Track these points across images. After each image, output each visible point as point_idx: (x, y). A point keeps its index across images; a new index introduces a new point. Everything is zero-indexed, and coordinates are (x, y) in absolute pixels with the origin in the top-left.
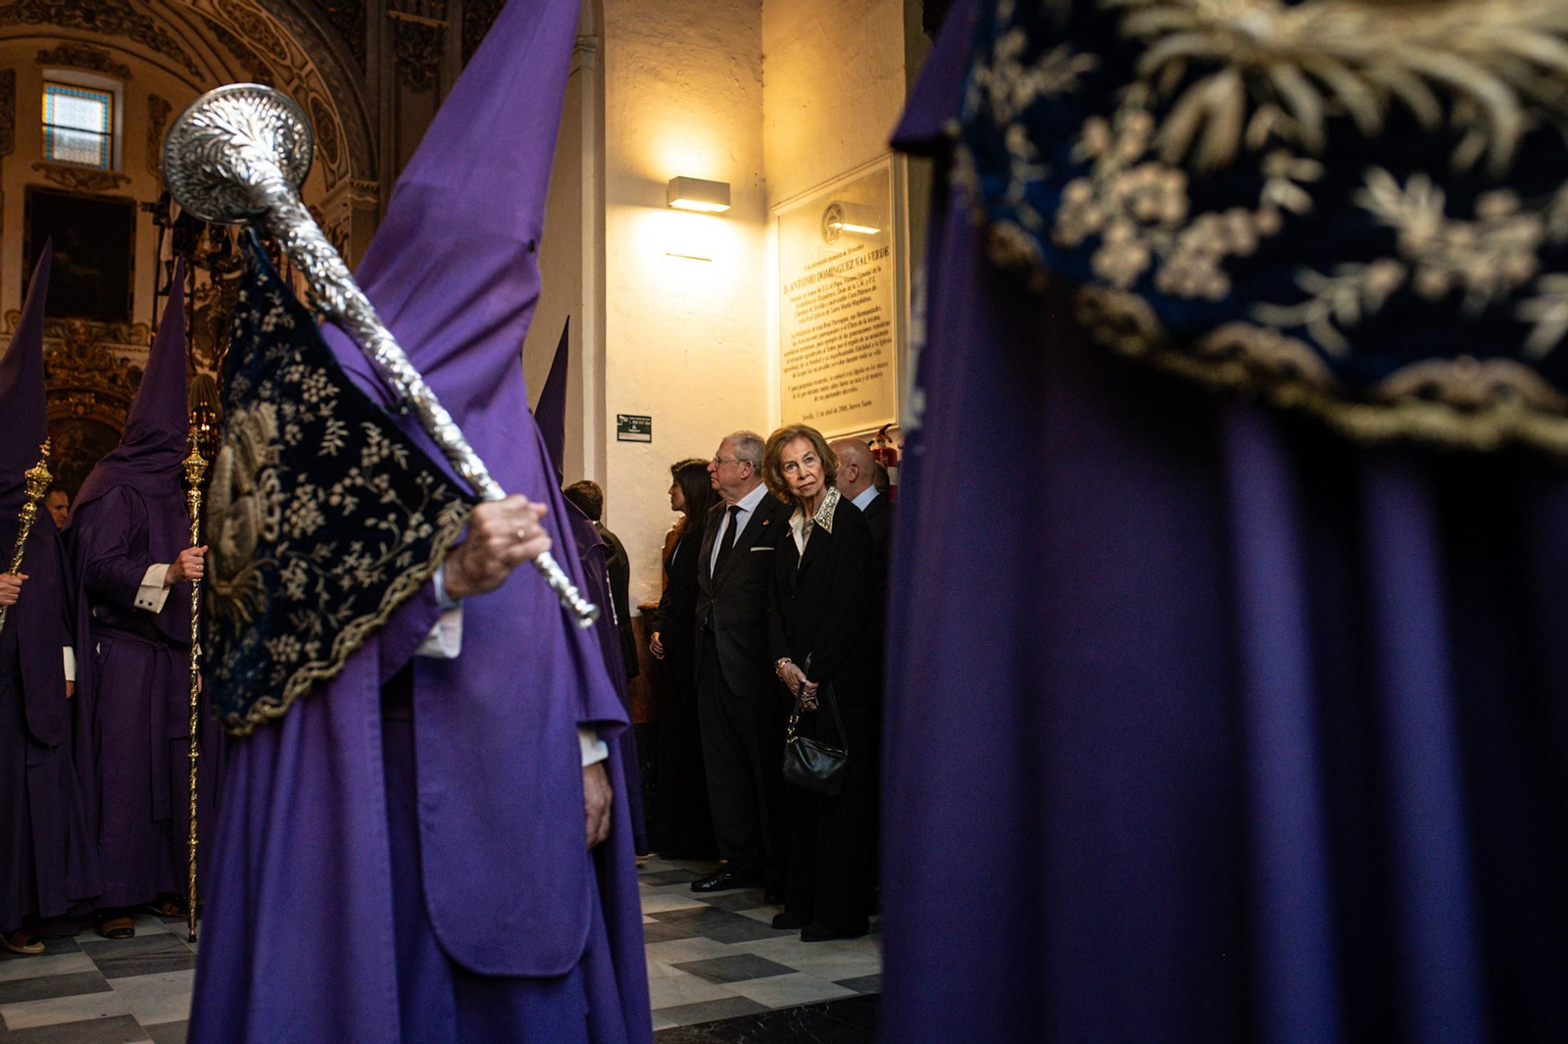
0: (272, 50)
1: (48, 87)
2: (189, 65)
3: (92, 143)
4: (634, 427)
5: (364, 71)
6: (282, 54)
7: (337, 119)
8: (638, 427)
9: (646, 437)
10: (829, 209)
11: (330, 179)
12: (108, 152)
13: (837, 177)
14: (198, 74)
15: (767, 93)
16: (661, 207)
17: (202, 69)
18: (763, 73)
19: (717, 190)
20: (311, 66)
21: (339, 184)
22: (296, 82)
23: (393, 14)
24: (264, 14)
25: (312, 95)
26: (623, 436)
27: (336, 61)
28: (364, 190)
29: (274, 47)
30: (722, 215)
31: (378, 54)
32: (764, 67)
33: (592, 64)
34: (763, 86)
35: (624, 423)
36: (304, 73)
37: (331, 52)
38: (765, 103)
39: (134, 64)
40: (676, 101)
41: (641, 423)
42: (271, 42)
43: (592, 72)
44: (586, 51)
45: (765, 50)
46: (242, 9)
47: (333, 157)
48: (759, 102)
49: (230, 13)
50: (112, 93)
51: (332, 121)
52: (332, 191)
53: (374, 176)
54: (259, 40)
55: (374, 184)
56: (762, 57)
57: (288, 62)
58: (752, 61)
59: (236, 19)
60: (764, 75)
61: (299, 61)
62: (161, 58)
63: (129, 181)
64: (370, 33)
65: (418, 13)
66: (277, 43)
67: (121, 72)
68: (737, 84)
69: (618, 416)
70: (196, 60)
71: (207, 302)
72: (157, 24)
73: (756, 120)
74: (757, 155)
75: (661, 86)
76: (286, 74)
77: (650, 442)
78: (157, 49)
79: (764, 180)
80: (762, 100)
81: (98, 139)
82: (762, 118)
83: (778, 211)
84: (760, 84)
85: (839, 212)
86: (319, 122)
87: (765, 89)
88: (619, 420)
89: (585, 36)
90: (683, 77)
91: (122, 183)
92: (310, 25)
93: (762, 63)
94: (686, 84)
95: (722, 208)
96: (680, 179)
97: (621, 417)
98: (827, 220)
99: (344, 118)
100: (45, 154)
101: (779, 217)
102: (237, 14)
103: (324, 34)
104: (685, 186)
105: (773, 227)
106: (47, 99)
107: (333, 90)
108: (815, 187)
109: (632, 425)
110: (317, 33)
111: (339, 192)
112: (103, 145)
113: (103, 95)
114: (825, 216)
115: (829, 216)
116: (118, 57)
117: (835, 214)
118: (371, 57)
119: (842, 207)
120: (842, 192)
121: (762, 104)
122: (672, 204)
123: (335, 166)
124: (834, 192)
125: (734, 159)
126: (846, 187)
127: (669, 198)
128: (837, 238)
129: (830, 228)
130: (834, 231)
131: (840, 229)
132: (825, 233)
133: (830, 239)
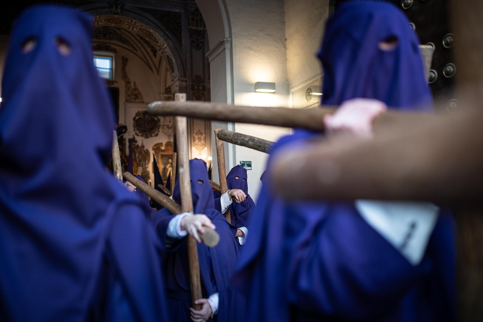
0: (155, 41)
1: (95, 56)
2: (133, 47)
3: (107, 72)
4: (246, 165)
5: (181, 45)
6: (157, 42)
7: (174, 60)
9: (250, 168)
10: (308, 90)
11: (173, 78)
12: (111, 74)
13: (310, 79)
14: (135, 49)
15: (288, 51)
16: (252, 92)
17: (137, 48)
18: (286, 45)
19: (271, 85)
20: (165, 45)
21: (175, 80)
22: (162, 50)
23: (189, 27)
24: (152, 31)
25: (166, 54)
27: (173, 43)
28: (182, 81)
29: (155, 40)
30: (274, 93)
31: (186, 40)
32: (286, 43)
33: (229, 47)
34: (286, 49)
35: (242, 164)
36: (164, 47)
37: (171, 40)
38: (287, 55)
39: (118, 48)
40: (257, 57)
41: (248, 163)
42: (154, 39)
43: (229, 49)
44: (227, 43)
45: (287, 37)
46: (145, 30)
47: (173, 72)
48: (285, 55)
49: (142, 32)
50: (112, 57)
51: (172, 61)
52: (173, 82)
53: (185, 77)
54: (151, 39)
55: (185, 79)
56: (286, 40)
57: (159, 44)
58: (283, 41)
59: (144, 33)
60: (287, 46)
61: (162, 44)
62: (125, 46)
63: (117, 82)
64: (183, 34)
65: (197, 26)
66: (156, 39)
67: (114, 51)
68: (277, 49)
69: (240, 162)
70: (135, 46)
71: (140, 116)
72: (124, 36)
73: (284, 61)
74: (285, 72)
75: (252, 52)
76: (159, 48)
77: (251, 169)
78: (124, 43)
79: (288, 80)
80: (286, 54)
81: (108, 70)
82: (286, 60)
83: (293, 90)
84: (285, 49)
85: (311, 90)
86: (169, 61)
87: (287, 50)
89: (226, 38)
90: (259, 49)
91: (115, 83)
92: (165, 33)
93: (286, 41)
94: (260, 51)
95: (273, 91)
96: (258, 82)
97: (241, 162)
98: (307, 93)
99: (176, 60)
101: (293, 92)
102: (144, 31)
103: (169, 35)
104: (259, 85)
105: (291, 96)
106: (94, 60)
107: (172, 52)
108: (303, 82)
109: (245, 164)
110: (167, 35)
111: (175, 82)
112: (110, 73)
113: (109, 58)
114: (307, 92)
115: (308, 92)
116: (113, 46)
117: (310, 91)
118: (183, 41)
119: (312, 88)
120: (312, 84)
121: (286, 55)
122: (256, 91)
123: (174, 75)
124: (309, 84)
125: (277, 74)
126: (313, 83)
127: (255, 89)
128: (311, 99)
129: (308, 96)
130: (310, 96)
131: (311, 95)
132: (307, 98)
133: (309, 100)
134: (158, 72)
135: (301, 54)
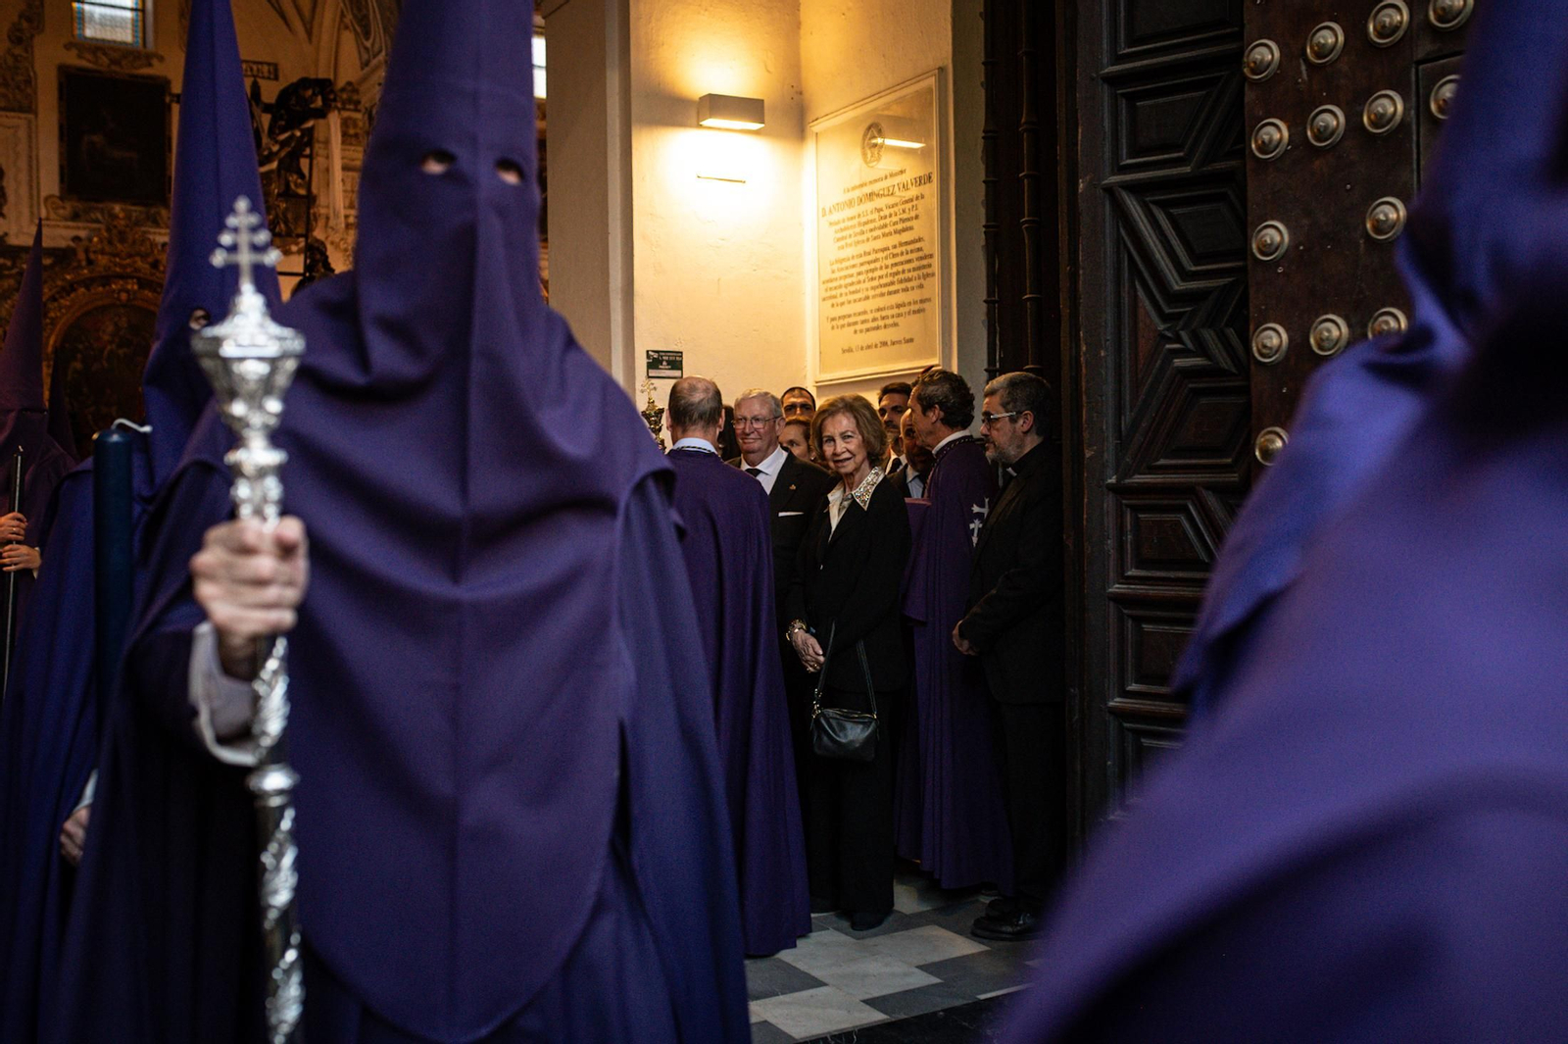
3: (123, 19)
4: (664, 363)
8: (669, 362)
10: (869, 128)
11: (365, 56)
12: (140, 29)
13: (878, 95)
16: (691, 126)
19: (749, 108)
21: (374, 62)
26: (653, 373)
30: (757, 133)
35: (654, 358)
38: (802, 8)
41: (671, 358)
47: (367, 35)
48: (796, 7)
52: (367, 69)
63: (161, 59)
69: (648, 352)
74: (793, 66)
79: (801, 93)
80: (799, 5)
81: (129, 14)
82: (798, 25)
83: (816, 127)
88: (648, 357)
91: (155, 61)
95: (757, 126)
96: (711, 96)
97: (650, 353)
100: (77, 32)
101: (816, 134)
104: (717, 104)
105: (811, 145)
108: (854, 104)
109: (663, 360)
111: (373, 71)
112: (134, 21)
117: (876, 134)
119: (884, 125)
120: (883, 110)
121: (799, 10)
122: (701, 123)
123: (368, 44)
124: (876, 109)
125: (768, 71)
126: (888, 106)
127: (700, 117)
128: (879, 160)
129: (870, 148)
130: (876, 151)
131: (881, 146)
132: (864, 155)
133: (871, 162)
134: (309, 33)
135: (849, 9)
